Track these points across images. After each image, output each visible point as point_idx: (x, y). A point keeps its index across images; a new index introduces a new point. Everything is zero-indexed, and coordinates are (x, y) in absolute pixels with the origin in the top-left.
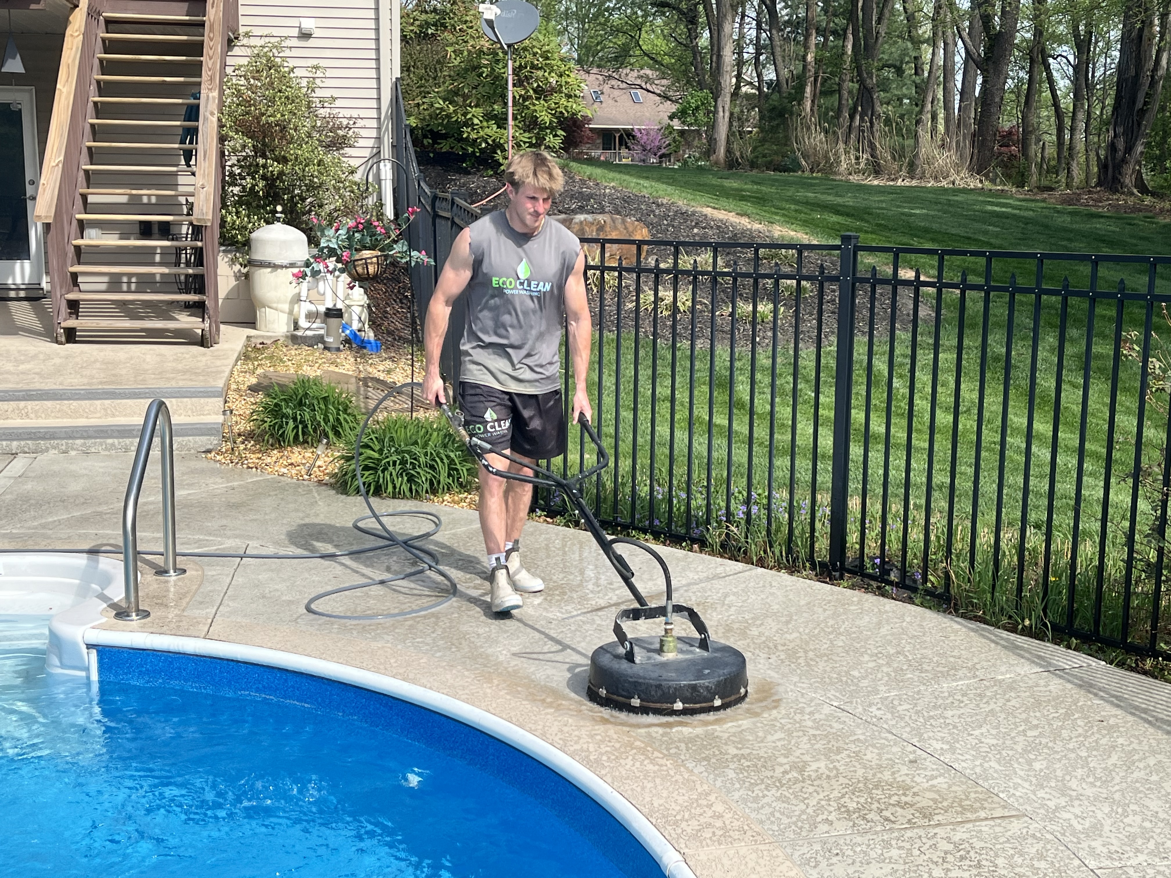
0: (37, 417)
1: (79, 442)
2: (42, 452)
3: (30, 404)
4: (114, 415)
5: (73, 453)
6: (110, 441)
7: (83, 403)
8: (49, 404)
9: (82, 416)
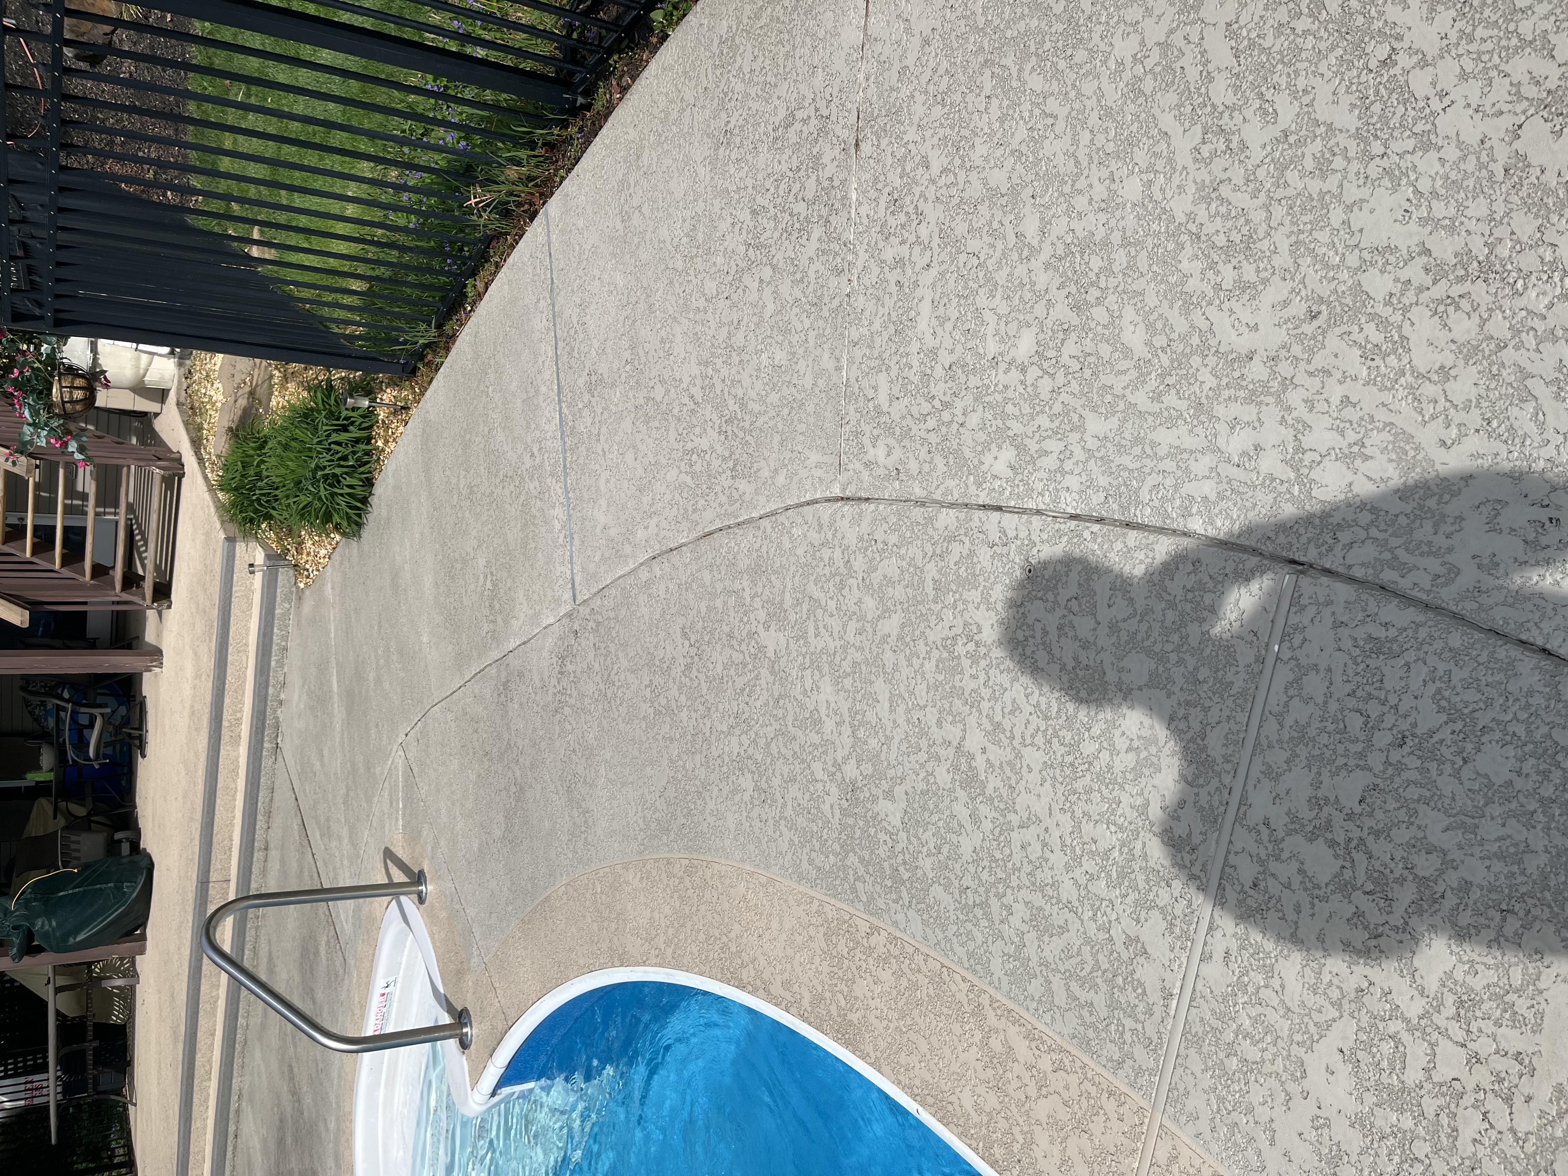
0: (241, 711)
1: (271, 690)
2: (278, 722)
3: (226, 716)
4: (246, 645)
5: (282, 696)
6: (273, 664)
7: (229, 671)
8: (227, 700)
9: (245, 673)
